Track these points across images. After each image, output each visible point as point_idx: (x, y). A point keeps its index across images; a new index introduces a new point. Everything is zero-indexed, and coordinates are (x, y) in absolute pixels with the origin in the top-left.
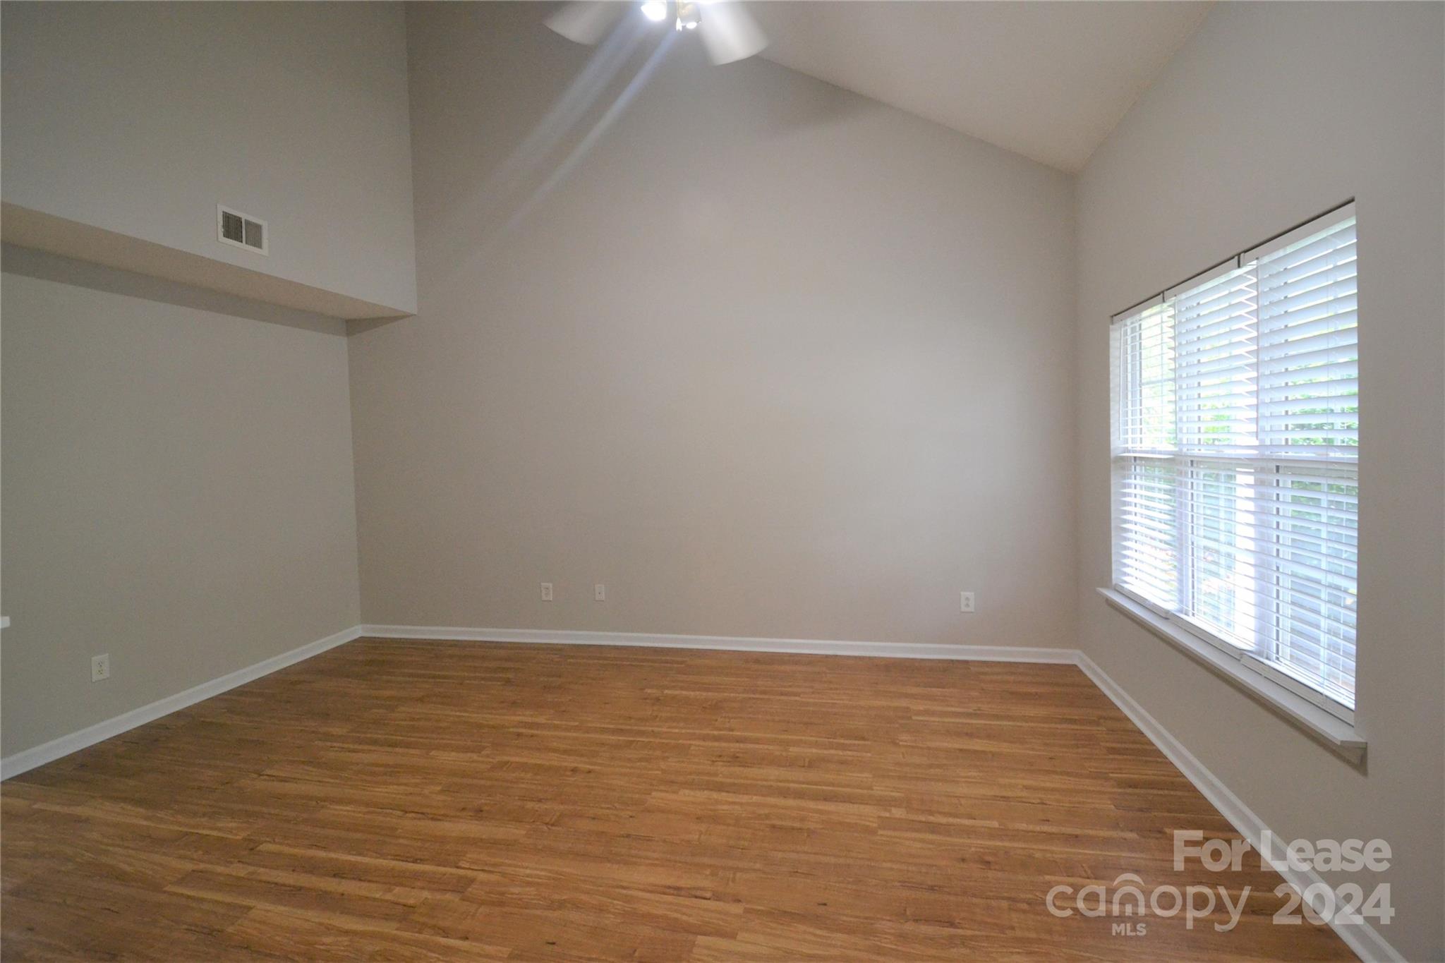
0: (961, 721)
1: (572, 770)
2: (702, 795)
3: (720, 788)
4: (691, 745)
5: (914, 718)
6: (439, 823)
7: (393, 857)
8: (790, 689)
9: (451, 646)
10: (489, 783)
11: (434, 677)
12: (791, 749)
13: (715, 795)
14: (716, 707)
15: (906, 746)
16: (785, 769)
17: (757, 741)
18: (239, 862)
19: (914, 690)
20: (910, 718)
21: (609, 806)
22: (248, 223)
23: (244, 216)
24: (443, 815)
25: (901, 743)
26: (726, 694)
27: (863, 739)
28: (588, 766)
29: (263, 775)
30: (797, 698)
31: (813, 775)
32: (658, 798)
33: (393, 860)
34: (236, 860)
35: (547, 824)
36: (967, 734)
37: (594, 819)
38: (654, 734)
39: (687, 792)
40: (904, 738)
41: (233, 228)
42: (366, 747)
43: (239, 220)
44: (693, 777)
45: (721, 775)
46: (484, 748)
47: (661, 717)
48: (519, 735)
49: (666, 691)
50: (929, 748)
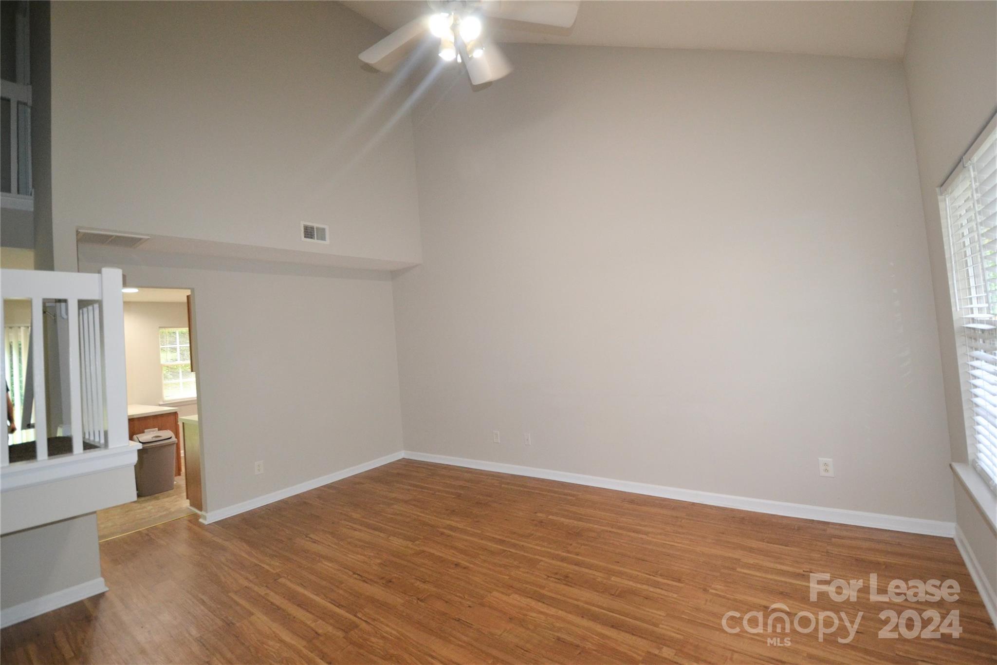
0: (783, 579)
1: (456, 565)
2: (524, 601)
3: (540, 598)
4: (542, 560)
5: (738, 570)
6: (366, 585)
7: (331, 601)
8: (643, 528)
9: (443, 468)
10: (405, 563)
11: (422, 488)
12: (613, 578)
13: (533, 603)
14: (576, 534)
15: (717, 595)
16: (598, 594)
17: (590, 567)
18: (266, 586)
19: (754, 544)
20: (734, 569)
21: (461, 595)
22: (317, 228)
23: (315, 225)
24: (371, 580)
25: (711, 591)
26: (591, 525)
27: (679, 581)
28: (466, 563)
29: (308, 537)
30: (644, 537)
31: (618, 604)
32: (497, 597)
33: (330, 602)
34: (265, 585)
35: (418, 599)
36: (782, 593)
37: (447, 602)
38: (522, 548)
39: (516, 596)
40: (718, 587)
41: (309, 232)
42: (363, 528)
43: (312, 228)
44: (527, 586)
45: (547, 589)
46: (418, 539)
47: (535, 535)
48: (442, 534)
49: (550, 517)
50: (735, 600)
